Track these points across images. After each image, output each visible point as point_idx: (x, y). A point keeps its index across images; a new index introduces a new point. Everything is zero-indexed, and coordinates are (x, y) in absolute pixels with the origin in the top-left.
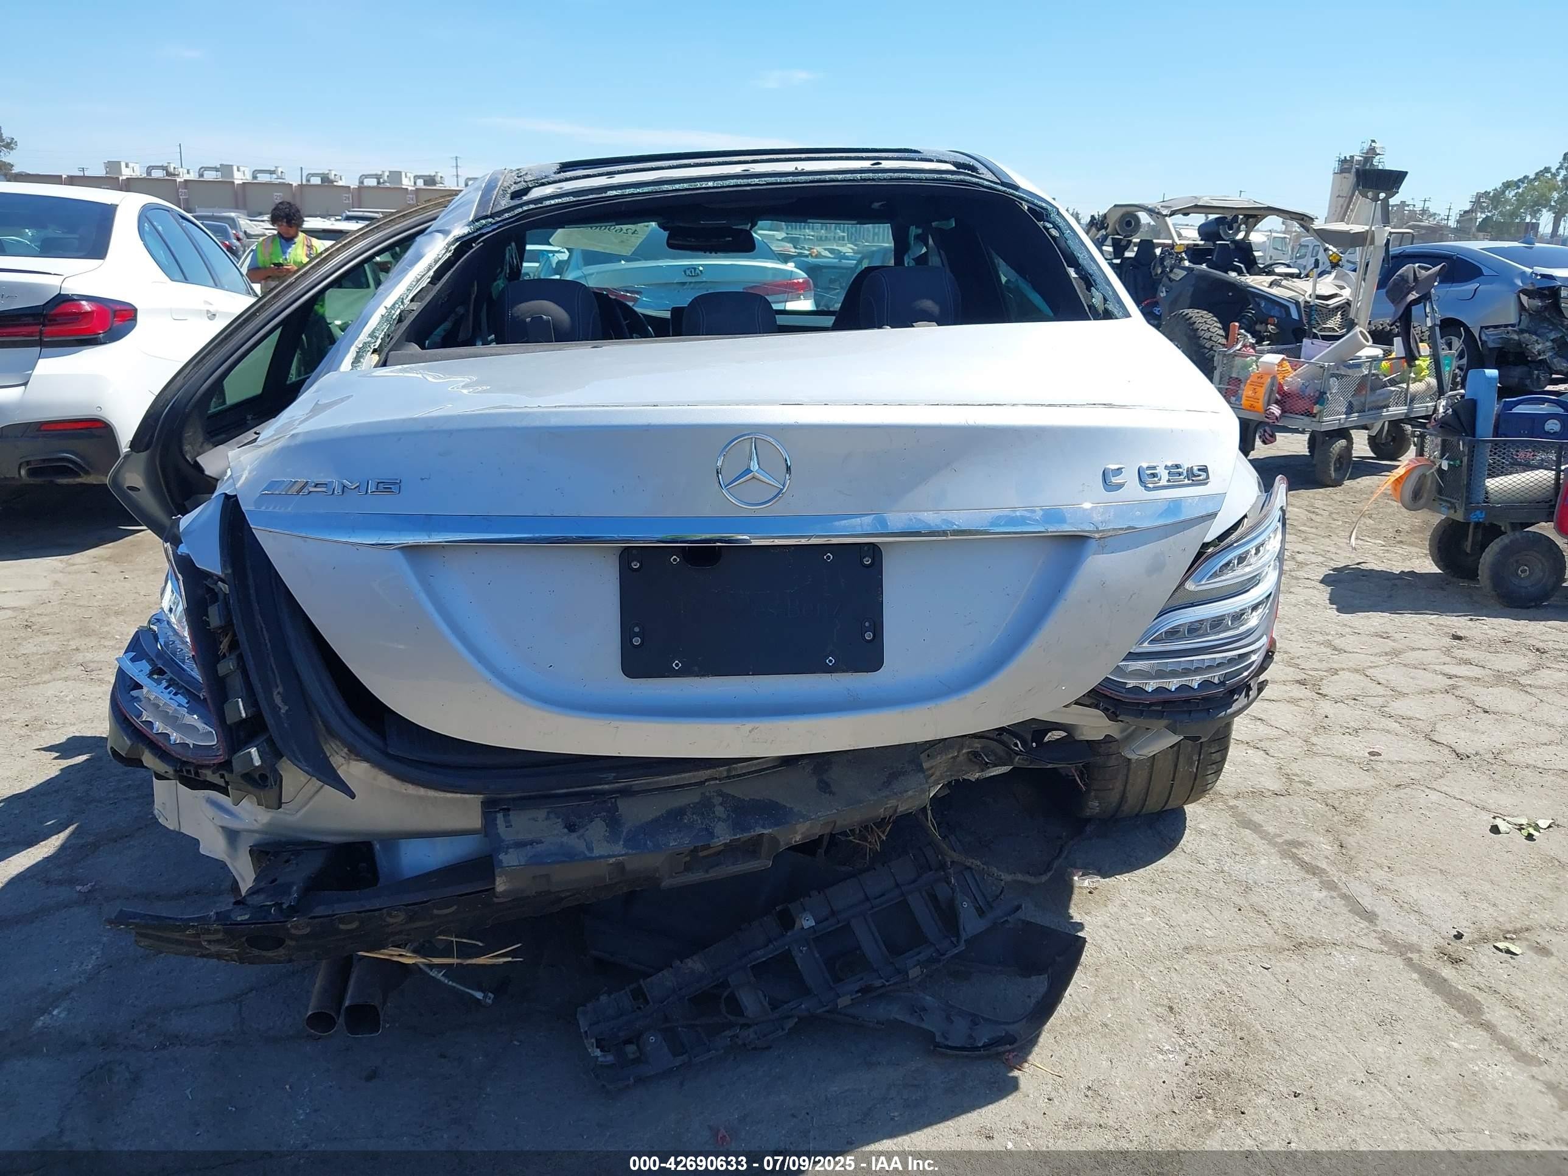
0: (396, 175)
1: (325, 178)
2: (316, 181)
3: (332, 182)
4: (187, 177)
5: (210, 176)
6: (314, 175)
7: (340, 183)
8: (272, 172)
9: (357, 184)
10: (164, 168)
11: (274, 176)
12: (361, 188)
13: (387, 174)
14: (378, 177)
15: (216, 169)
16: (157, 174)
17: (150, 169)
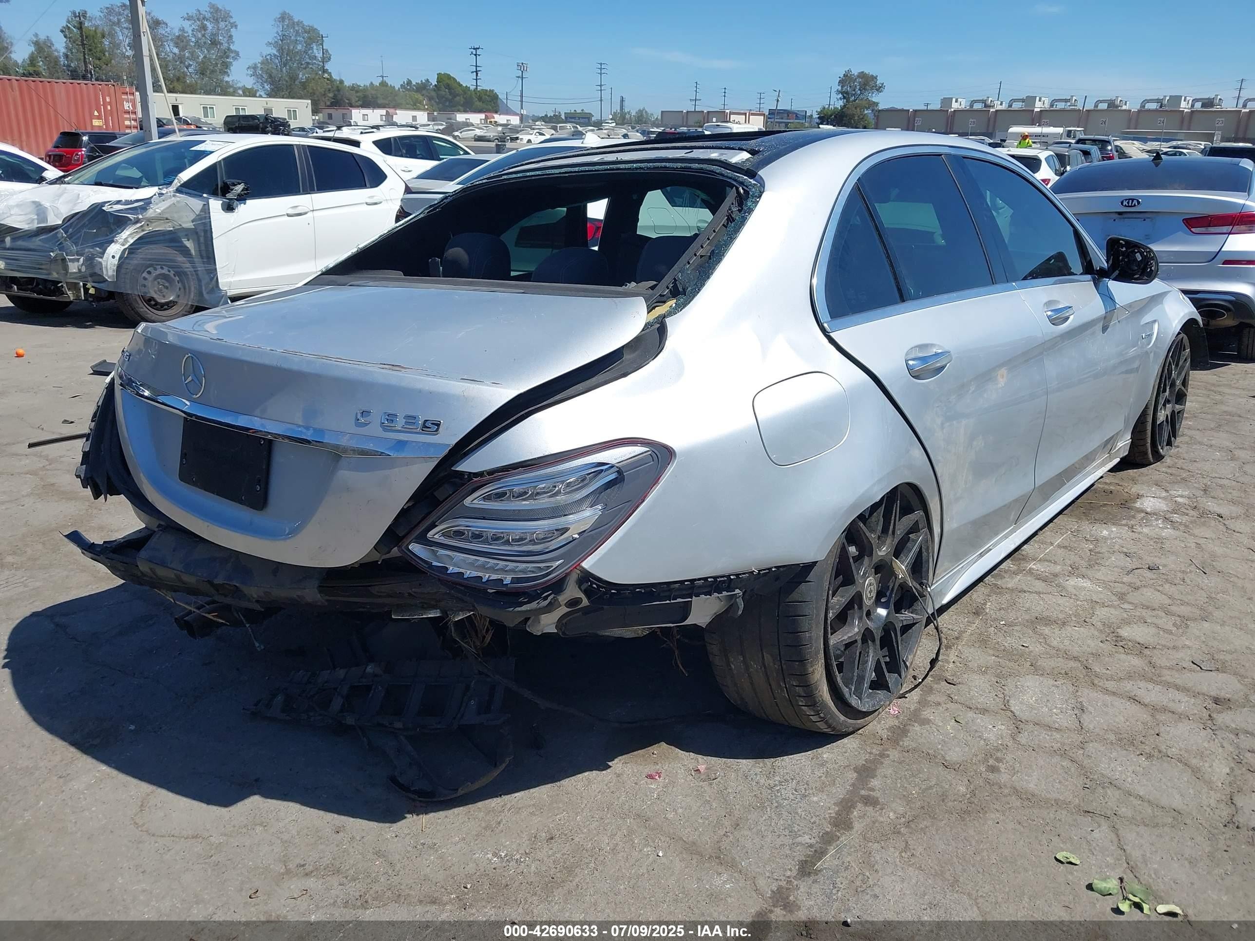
0: (1176, 99)
1: (1112, 104)
2: (1103, 106)
3: (1117, 106)
4: (999, 108)
5: (1016, 106)
6: (1101, 101)
7: (1124, 107)
8: (1066, 101)
9: (1139, 108)
10: (984, 102)
11: (1069, 104)
12: (1142, 111)
13: (1168, 98)
14: (1158, 101)
15: (1023, 101)
16: (978, 106)
17: (973, 102)
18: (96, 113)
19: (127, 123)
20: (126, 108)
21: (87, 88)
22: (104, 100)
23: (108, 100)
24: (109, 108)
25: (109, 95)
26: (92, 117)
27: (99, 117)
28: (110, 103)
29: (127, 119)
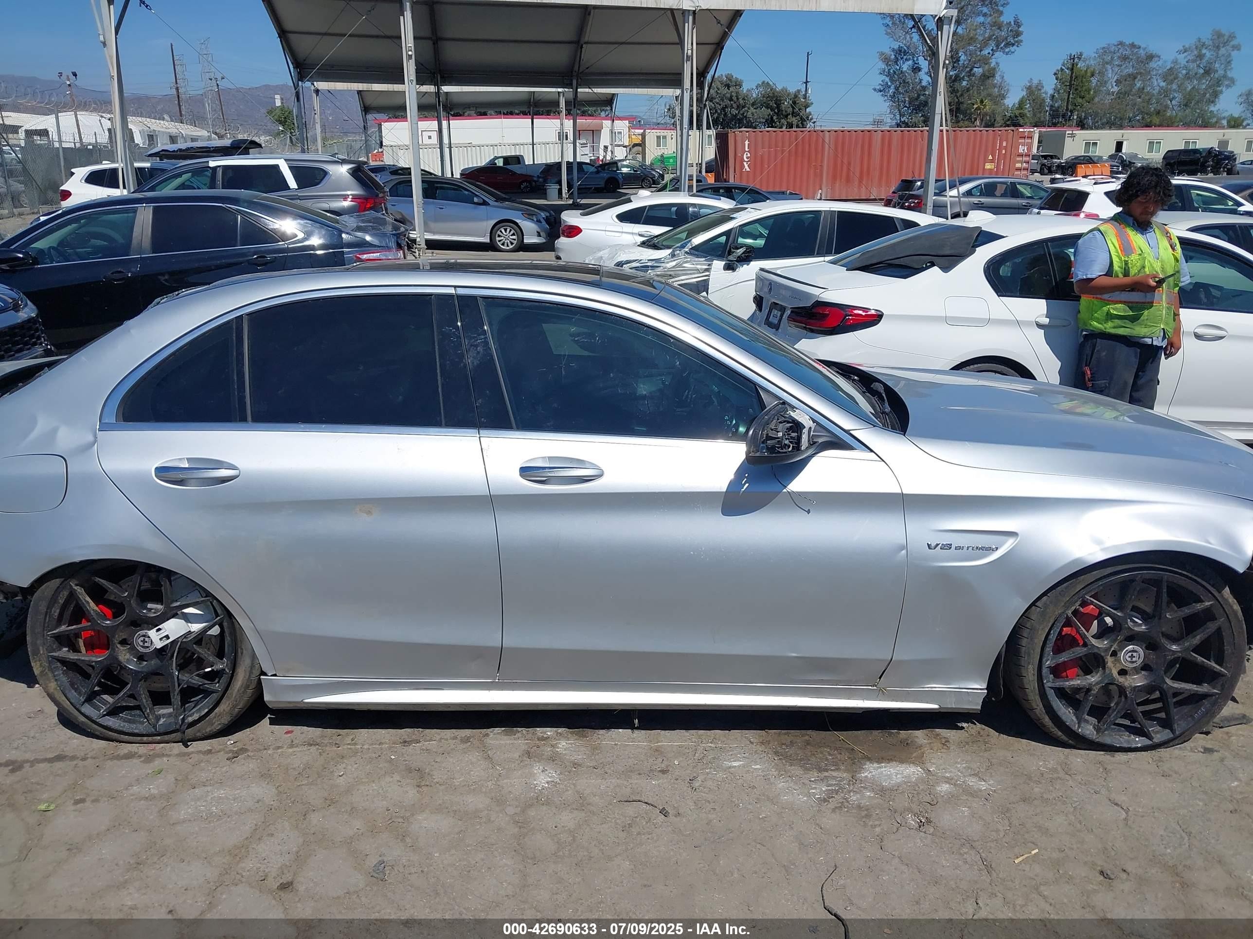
18: (990, 157)
19: (1018, 165)
20: (1021, 151)
21: (987, 135)
22: (1001, 144)
23: (1004, 144)
24: (1004, 152)
25: (1007, 141)
26: (986, 161)
27: (992, 161)
28: (1006, 148)
29: (1018, 162)
